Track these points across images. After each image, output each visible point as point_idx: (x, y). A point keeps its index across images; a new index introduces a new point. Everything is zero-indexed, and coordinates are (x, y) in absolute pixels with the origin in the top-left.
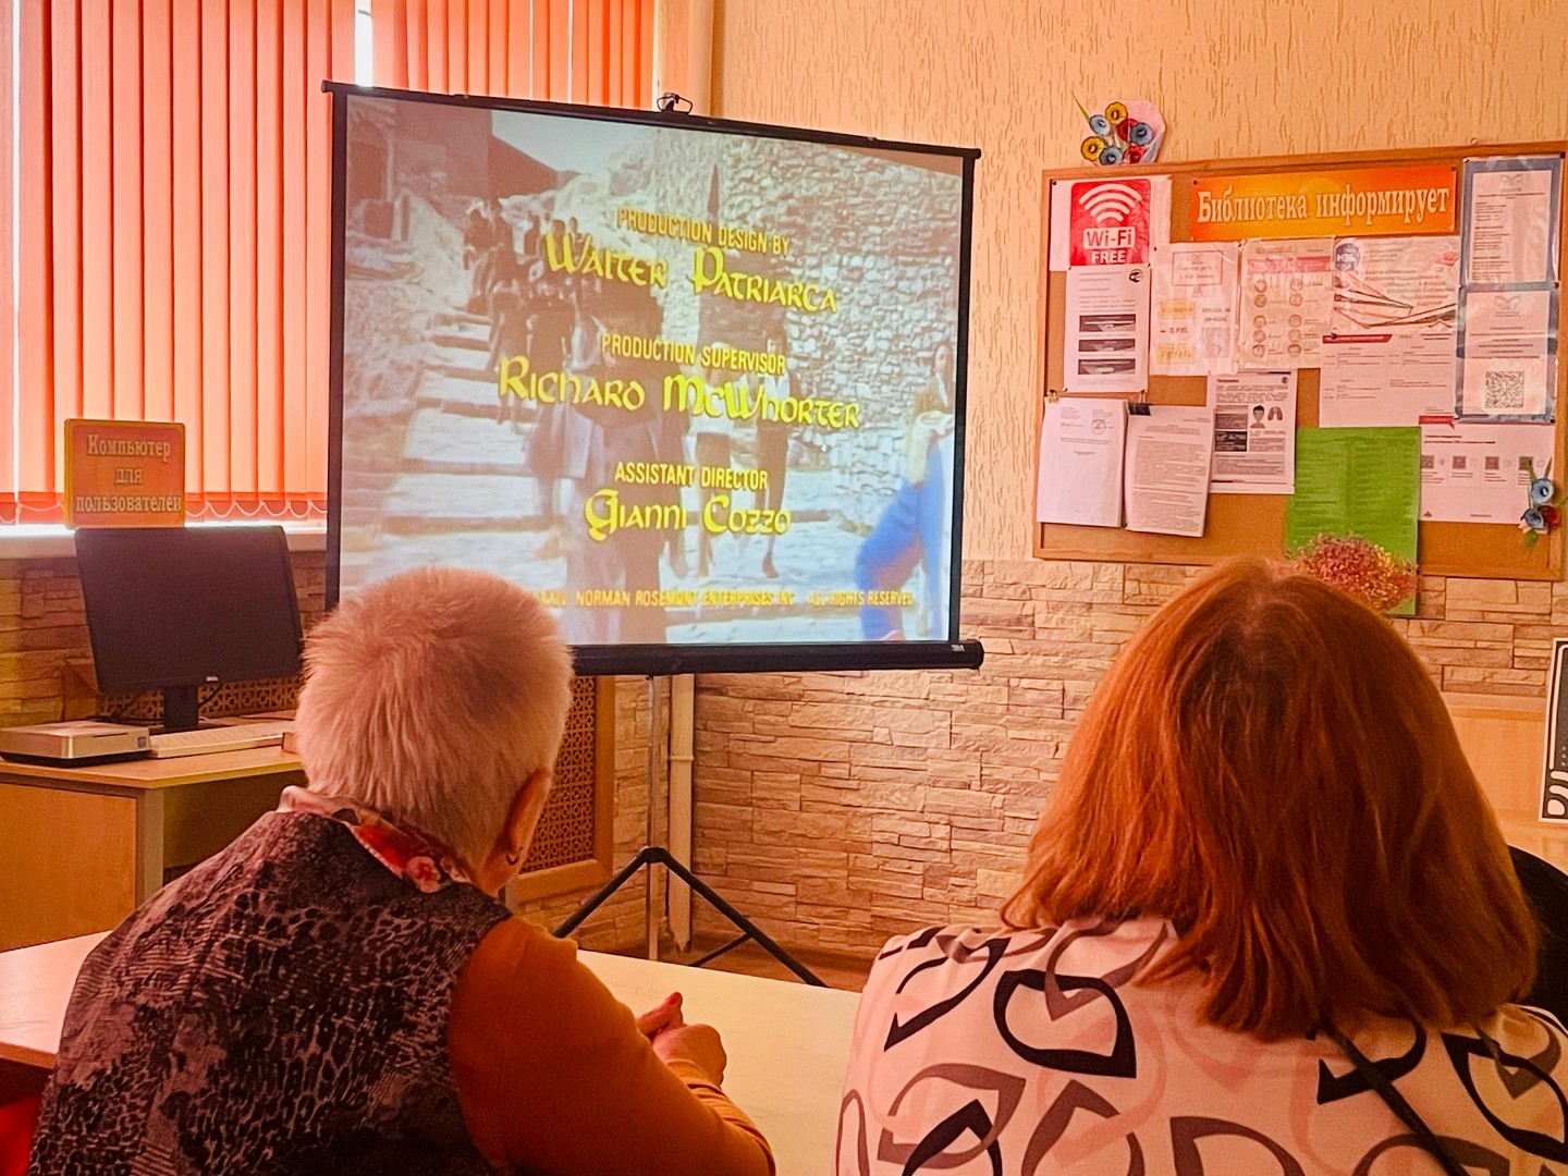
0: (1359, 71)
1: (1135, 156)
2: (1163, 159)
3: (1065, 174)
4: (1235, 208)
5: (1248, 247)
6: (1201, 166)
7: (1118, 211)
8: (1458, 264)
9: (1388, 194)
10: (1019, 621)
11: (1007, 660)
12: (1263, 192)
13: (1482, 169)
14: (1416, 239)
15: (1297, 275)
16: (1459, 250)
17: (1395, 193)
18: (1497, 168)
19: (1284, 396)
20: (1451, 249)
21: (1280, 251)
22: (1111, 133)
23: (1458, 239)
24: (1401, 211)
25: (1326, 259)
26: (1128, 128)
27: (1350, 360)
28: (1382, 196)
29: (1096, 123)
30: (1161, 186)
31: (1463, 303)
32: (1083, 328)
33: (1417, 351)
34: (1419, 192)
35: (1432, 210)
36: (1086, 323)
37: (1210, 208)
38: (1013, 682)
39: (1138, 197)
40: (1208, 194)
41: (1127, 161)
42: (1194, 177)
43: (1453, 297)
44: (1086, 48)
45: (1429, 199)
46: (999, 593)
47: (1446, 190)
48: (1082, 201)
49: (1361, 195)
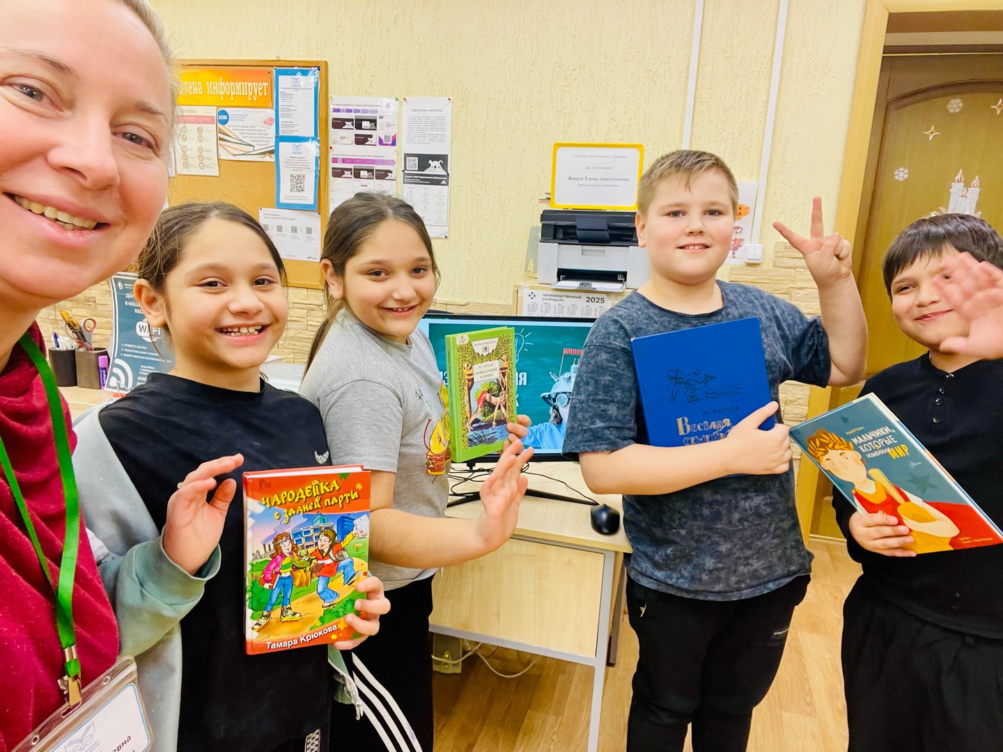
8: (275, 124)
9: (240, 84)
13: (282, 73)
14: (254, 110)
16: (274, 117)
17: (243, 84)
20: (271, 116)
23: (274, 110)
24: (246, 94)
25: (213, 118)
28: (238, 85)
31: (278, 146)
34: (254, 84)
35: (261, 94)
43: (273, 142)
45: (258, 87)
47: (267, 84)
49: (227, 83)
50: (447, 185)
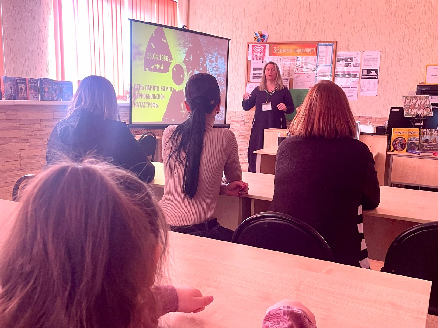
0: (301, 27)
1: (263, 41)
2: (268, 41)
3: (251, 43)
4: (280, 50)
5: (282, 57)
6: (274, 43)
7: (260, 50)
8: (316, 61)
10: (242, 121)
11: (239, 128)
12: (285, 48)
13: (321, 45)
14: (310, 57)
15: (290, 62)
16: (316, 59)
18: (323, 45)
19: (287, 83)
20: (315, 59)
21: (287, 58)
22: (259, 36)
23: (317, 57)
24: (307, 52)
25: (295, 60)
26: (262, 36)
27: (298, 77)
28: (305, 49)
29: (256, 34)
30: (267, 46)
31: (317, 68)
32: (254, 71)
33: (309, 76)
34: (311, 49)
35: (312, 52)
36: (254, 70)
37: (276, 50)
38: (241, 132)
39: (263, 48)
40: (275, 48)
41: (262, 41)
42: (273, 45)
43: (315, 67)
44: (255, 21)
46: (238, 116)
47: (315, 49)
48: (254, 48)
49: (301, 49)
50: (378, 79)
